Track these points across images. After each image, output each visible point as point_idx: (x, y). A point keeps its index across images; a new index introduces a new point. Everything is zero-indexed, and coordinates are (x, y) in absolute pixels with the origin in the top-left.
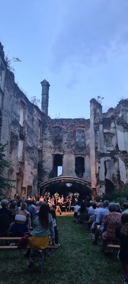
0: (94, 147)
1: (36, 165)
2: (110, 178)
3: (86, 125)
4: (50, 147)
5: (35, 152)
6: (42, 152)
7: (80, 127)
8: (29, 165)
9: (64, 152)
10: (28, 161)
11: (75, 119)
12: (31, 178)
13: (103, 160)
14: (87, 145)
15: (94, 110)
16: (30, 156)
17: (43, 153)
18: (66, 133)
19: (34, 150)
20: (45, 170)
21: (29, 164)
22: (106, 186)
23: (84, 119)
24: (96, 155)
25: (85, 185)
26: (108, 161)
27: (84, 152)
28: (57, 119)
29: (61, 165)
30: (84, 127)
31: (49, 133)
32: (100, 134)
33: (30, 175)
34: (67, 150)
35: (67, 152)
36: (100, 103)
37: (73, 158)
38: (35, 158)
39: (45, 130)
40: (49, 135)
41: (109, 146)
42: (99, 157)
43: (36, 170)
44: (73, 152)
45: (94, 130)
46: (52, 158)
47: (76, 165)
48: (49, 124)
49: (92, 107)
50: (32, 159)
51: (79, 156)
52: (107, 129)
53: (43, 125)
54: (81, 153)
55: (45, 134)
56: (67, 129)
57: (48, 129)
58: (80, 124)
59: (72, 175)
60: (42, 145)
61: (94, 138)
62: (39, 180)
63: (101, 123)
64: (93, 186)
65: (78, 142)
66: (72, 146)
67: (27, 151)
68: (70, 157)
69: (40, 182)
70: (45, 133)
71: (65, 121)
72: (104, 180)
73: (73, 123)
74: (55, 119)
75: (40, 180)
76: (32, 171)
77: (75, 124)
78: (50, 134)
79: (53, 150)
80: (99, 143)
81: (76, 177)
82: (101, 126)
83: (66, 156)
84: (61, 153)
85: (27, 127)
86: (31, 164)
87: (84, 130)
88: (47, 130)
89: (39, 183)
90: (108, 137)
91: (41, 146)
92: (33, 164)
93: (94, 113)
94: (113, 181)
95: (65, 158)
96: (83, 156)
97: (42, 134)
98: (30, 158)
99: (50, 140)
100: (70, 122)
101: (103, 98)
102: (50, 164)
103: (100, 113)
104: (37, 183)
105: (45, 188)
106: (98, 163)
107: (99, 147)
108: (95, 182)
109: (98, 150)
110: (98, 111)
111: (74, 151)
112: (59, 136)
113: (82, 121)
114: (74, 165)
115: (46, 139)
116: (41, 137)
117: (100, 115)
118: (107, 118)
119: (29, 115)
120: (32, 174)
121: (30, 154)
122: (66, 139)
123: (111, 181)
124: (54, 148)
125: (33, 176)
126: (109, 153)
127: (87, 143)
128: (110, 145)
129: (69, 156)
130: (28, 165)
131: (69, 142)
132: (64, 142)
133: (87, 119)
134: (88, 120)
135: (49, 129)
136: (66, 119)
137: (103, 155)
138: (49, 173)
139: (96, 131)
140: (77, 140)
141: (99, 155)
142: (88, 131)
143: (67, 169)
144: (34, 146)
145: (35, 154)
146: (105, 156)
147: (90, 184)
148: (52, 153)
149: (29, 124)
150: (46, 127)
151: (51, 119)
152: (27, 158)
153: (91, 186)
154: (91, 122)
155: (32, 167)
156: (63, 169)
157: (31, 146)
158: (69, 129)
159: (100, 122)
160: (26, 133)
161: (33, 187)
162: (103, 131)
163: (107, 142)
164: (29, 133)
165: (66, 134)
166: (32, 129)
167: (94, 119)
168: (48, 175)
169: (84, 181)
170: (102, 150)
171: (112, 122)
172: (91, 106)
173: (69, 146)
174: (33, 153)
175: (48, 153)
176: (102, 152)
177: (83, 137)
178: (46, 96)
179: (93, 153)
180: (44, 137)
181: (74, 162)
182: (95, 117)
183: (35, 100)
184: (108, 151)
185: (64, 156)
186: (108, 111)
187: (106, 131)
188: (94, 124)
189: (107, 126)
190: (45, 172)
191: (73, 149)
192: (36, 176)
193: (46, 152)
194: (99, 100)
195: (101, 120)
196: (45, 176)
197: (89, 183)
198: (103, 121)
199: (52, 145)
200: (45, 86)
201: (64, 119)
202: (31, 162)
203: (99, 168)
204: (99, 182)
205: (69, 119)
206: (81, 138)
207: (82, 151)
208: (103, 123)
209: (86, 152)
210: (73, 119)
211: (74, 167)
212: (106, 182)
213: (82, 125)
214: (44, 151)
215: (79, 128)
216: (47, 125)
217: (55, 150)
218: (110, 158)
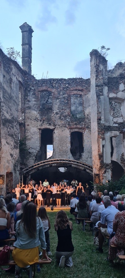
0: (96, 118)
1: (17, 145)
2: (117, 159)
3: (85, 87)
4: (36, 119)
5: (15, 126)
6: (24, 126)
7: (76, 90)
8: (8, 144)
9: (55, 125)
10: (6, 139)
11: (70, 79)
12: (10, 162)
13: (108, 135)
14: (86, 116)
15: (95, 66)
16: (8, 132)
17: (26, 127)
18: (58, 98)
19: (13, 123)
20: (30, 151)
21: (7, 142)
22: (112, 171)
23: (81, 78)
24: (98, 129)
25: (85, 170)
26: (115, 137)
27: (82, 125)
28: (44, 79)
29: (51, 143)
30: (82, 90)
31: (34, 99)
32: (104, 100)
33: (10, 158)
34: (59, 122)
35: (59, 125)
36: (104, 56)
37: (67, 133)
38: (15, 135)
39: (27, 96)
40: (34, 103)
41: (116, 116)
42: (103, 132)
43: (18, 151)
44: (67, 126)
45: (97, 95)
46: (38, 133)
47: (72, 143)
48: (33, 87)
49: (93, 62)
50: (12, 136)
51: (76, 130)
52: (114, 93)
53: (24, 89)
54: (78, 126)
55: (29, 101)
56: (59, 94)
57: (31, 93)
58: (77, 86)
59: (67, 156)
60: (25, 116)
61: (96, 105)
62: (21, 164)
63: (106, 85)
64: (95, 171)
65: (74, 111)
66: (66, 116)
67: (4, 125)
68: (64, 132)
69: (23, 167)
70: (28, 99)
71: (55, 82)
72: (110, 162)
73: (67, 85)
74: (42, 80)
75: (23, 164)
76: (12, 152)
77: (69, 87)
78: (35, 101)
79: (39, 123)
80: (103, 112)
81: (72, 159)
82: (106, 89)
83: (58, 131)
84: (52, 127)
85: (3, 92)
86: (10, 142)
87: (83, 94)
88: (31, 96)
89: (21, 169)
90: (116, 104)
91: (23, 118)
92: (12, 143)
93: (96, 71)
94: (121, 163)
95: (57, 134)
96: (81, 131)
97: (24, 101)
98: (9, 135)
99: (36, 109)
100: (62, 83)
101: (109, 49)
102: (37, 142)
103: (104, 70)
104: (19, 168)
105: (31, 175)
106: (101, 139)
107: (102, 117)
108: (97, 165)
109: (102, 122)
110: (101, 67)
111: (69, 124)
112: (48, 103)
113: (79, 82)
114: (69, 142)
115: (29, 108)
116: (23, 105)
117: (104, 73)
118: (114, 78)
119: (5, 74)
120: (12, 157)
121: (9, 130)
122: (57, 107)
123: (120, 163)
124: (41, 121)
125: (14, 159)
126: (117, 125)
127: (87, 112)
128: (118, 114)
129: (62, 131)
130: (6, 144)
131: (62, 111)
132: (55, 112)
133: (86, 79)
134: (88, 81)
135: (34, 94)
136: (57, 79)
137: (109, 129)
138: (35, 154)
139: (98, 96)
140: (73, 108)
141: (104, 129)
142: (87, 96)
143: (59, 149)
144: (13, 118)
145: (15, 130)
146: (111, 130)
147: (91, 168)
148: (39, 127)
149: (5, 87)
150: (29, 91)
151: (36, 80)
152: (4, 135)
153: (92, 171)
154: (91, 83)
155: (12, 147)
156: (54, 149)
157: (9, 118)
158: (61, 93)
159: (104, 83)
160: (2, 100)
161: (14, 174)
162: (108, 96)
163: (114, 110)
164: (6, 100)
165: (58, 100)
166: (10, 94)
167: (96, 79)
168: (34, 157)
169: (83, 164)
170: (107, 122)
171: (120, 83)
172: (91, 61)
173: (62, 118)
174: (13, 128)
175: (33, 127)
176: (107, 124)
177: (81, 104)
178: (27, 46)
179: (94, 126)
180: (27, 106)
181: (69, 139)
182: (97, 76)
183: (13, 52)
184: (115, 123)
185: (55, 131)
186: (115, 67)
187: (112, 95)
188: (96, 86)
189: (113, 89)
190: (30, 153)
191: (67, 121)
192: (17, 159)
193: (30, 126)
194: (102, 52)
195: (105, 80)
196: (30, 159)
197: (89, 167)
198: (108, 82)
199: (38, 116)
200: (26, 31)
201: (54, 80)
202: (10, 139)
203: (103, 146)
204: (103, 165)
205: (61, 80)
206: (77, 105)
207: (79, 124)
208: (108, 84)
209: (85, 125)
210: (66, 79)
211: (69, 145)
212: (112, 166)
213: (80, 88)
214: (28, 125)
215: (75, 92)
216: (31, 89)
217: (43, 122)
218: (117, 133)
